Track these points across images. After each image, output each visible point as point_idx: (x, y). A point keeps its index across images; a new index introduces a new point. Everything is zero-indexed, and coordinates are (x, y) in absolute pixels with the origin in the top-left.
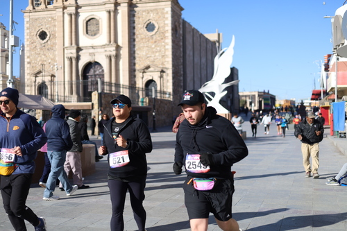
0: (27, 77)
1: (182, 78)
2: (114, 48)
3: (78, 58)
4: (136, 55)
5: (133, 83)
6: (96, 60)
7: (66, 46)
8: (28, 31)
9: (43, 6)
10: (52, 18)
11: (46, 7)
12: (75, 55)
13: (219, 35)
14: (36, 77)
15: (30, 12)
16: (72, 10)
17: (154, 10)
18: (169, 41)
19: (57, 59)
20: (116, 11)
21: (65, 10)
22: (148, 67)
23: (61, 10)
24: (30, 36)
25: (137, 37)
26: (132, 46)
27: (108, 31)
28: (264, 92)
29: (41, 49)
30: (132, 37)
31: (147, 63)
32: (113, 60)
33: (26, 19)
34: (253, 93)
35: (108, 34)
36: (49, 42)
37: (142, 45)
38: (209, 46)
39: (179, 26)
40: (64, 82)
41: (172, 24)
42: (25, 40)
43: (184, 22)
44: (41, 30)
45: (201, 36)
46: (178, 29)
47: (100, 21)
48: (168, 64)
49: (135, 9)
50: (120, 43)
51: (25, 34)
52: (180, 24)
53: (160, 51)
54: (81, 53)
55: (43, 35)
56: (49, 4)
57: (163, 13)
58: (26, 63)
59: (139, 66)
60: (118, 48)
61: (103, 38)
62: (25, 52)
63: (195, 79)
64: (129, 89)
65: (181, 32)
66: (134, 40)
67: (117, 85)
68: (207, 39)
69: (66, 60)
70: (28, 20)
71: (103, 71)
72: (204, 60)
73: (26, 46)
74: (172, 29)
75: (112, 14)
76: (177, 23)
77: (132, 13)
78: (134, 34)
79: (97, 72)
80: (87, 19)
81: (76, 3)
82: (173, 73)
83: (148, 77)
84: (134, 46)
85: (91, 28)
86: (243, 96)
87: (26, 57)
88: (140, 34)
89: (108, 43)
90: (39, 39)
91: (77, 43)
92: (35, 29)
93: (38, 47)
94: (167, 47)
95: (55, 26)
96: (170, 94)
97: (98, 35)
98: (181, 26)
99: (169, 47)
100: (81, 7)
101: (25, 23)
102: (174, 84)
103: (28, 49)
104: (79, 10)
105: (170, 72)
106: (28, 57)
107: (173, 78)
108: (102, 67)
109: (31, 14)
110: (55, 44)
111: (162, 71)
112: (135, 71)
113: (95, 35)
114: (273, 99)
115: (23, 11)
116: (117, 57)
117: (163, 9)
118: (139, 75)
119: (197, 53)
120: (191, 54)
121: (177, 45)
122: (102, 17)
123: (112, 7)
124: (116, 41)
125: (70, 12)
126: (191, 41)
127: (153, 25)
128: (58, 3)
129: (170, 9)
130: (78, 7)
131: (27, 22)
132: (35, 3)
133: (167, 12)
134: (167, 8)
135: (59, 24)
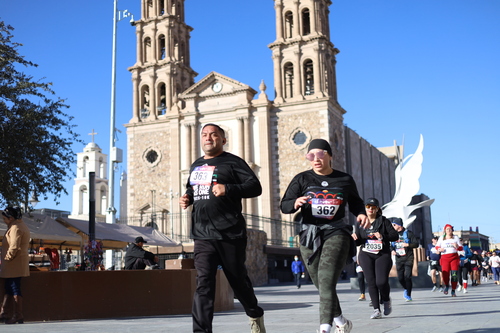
0: (130, 214)
4: (280, 178)
5: (277, 217)
7: (183, 169)
8: (132, 151)
9: (152, 117)
10: (164, 132)
11: (157, 118)
13: (398, 148)
14: (142, 213)
15: (135, 126)
16: (191, 120)
17: (304, 114)
19: (170, 187)
20: (251, 118)
21: (182, 121)
23: (177, 120)
24: (135, 157)
25: (282, 153)
26: (274, 166)
27: (241, 146)
28: (471, 231)
29: (149, 175)
30: (274, 153)
33: (130, 136)
35: (241, 150)
36: (160, 165)
37: (288, 163)
38: (385, 163)
39: (340, 135)
40: (181, 213)
41: (330, 132)
42: (128, 164)
43: (347, 130)
44: (149, 150)
45: (373, 149)
46: (339, 138)
47: (229, 133)
49: (277, 114)
50: (257, 162)
51: (128, 156)
52: (341, 132)
55: (152, 156)
56: (160, 113)
57: (316, 118)
58: (129, 195)
60: (255, 169)
62: (128, 179)
64: (271, 222)
65: (344, 144)
66: (277, 157)
68: (381, 155)
69: (183, 187)
70: (132, 136)
72: (377, 183)
73: (128, 172)
74: (331, 139)
75: (246, 122)
76: (337, 131)
77: (274, 120)
78: (277, 148)
81: (197, 110)
84: (278, 164)
87: (128, 187)
88: (285, 148)
90: (147, 162)
92: (141, 148)
93: (145, 173)
95: (168, 143)
98: (343, 135)
100: (203, 116)
101: (128, 140)
103: (132, 175)
104: (201, 120)
106: (132, 187)
109: (136, 128)
110: (168, 167)
114: (485, 241)
115: (126, 125)
117: (317, 112)
119: (367, 174)
120: (359, 174)
121: (338, 161)
122: (232, 127)
123: (245, 113)
124: (252, 160)
125: (188, 123)
126: (358, 156)
127: (303, 135)
128: (172, 112)
129: (326, 112)
130: (199, 116)
131: (131, 139)
132: (142, 114)
133: (323, 116)
134: (322, 110)
135: (173, 140)
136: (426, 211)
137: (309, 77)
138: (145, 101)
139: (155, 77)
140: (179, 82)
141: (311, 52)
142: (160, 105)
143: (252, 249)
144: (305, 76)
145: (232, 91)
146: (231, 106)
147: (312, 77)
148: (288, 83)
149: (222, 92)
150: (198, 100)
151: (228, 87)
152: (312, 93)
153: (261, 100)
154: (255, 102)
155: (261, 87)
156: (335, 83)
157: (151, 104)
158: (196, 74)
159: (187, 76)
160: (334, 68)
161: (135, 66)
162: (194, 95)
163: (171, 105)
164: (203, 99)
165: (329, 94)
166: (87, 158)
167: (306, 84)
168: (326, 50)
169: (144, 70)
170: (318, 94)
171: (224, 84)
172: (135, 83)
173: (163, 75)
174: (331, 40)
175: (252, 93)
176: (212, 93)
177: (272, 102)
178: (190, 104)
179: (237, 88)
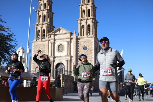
0: (32, 69)
3: (54, 61)
6: (62, 62)
8: (34, 50)
9: (40, 40)
10: (44, 45)
11: (42, 40)
14: (36, 69)
15: (35, 42)
16: (52, 41)
17: (87, 41)
18: (93, 54)
20: (71, 41)
21: (49, 41)
24: (34, 52)
25: (80, 52)
26: (77, 56)
27: (67, 50)
30: (77, 53)
32: (69, 62)
33: (33, 45)
35: (67, 51)
39: (98, 48)
41: (95, 47)
42: (32, 54)
43: (100, 46)
44: (39, 50)
46: (97, 49)
47: (64, 46)
49: (79, 41)
50: (72, 55)
51: (32, 51)
52: (98, 47)
53: (89, 58)
54: (55, 59)
56: (43, 39)
57: (91, 42)
58: (32, 63)
60: (71, 57)
61: (65, 53)
62: (32, 58)
67: (70, 72)
71: (64, 67)
74: (95, 49)
75: (69, 43)
76: (96, 47)
77: (77, 42)
78: (78, 51)
79: (62, 67)
80: (59, 45)
81: (54, 38)
85: (60, 49)
89: (67, 55)
91: (54, 55)
92: (37, 49)
94: (92, 57)
95: (45, 48)
97: (63, 52)
98: (99, 48)
101: (33, 46)
104: (55, 41)
108: (64, 65)
109: (35, 43)
113: (62, 51)
115: (32, 42)
116: (71, 61)
117: (91, 41)
122: (65, 44)
123: (69, 40)
124: (70, 54)
127: (87, 47)
128: (47, 38)
129: (94, 41)
130: (55, 40)
131: (34, 46)
132: (37, 39)
133: (93, 42)
135: (46, 47)
136: (122, 72)
137: (89, 30)
138: (38, 35)
139: (42, 28)
140: (49, 30)
141: (90, 22)
142: (43, 36)
143: (69, 82)
144: (88, 30)
145: (65, 33)
146: (65, 38)
147: (90, 30)
148: (82, 31)
149: (62, 33)
150: (55, 35)
151: (64, 32)
152: (89, 35)
153: (74, 36)
154: (72, 37)
155: (74, 32)
156: (97, 32)
157: (40, 36)
158: (55, 27)
159: (52, 28)
160: (97, 28)
161: (36, 24)
162: (54, 34)
163: (47, 36)
164: (56, 35)
165: (95, 35)
166: (20, 51)
167: (88, 32)
168: (94, 22)
169: (38, 25)
170: (91, 35)
171: (63, 31)
172: (36, 29)
173: (45, 27)
174: (96, 19)
175: (71, 34)
176: (59, 33)
177: (78, 37)
178: (52, 36)
179: (67, 32)
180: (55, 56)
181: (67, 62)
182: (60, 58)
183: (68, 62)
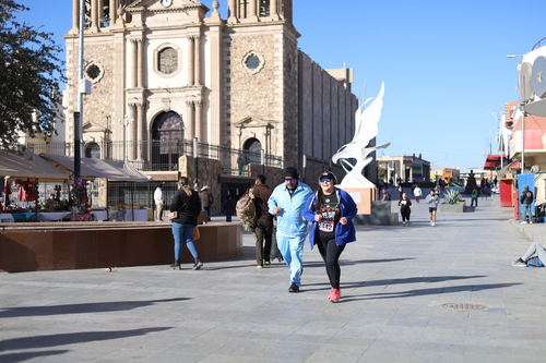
1: (297, 136)
2: (199, 92)
3: (145, 106)
4: (232, 102)
5: (226, 142)
6: (172, 109)
7: (127, 87)
8: (71, 65)
9: (93, 29)
10: (108, 47)
11: (99, 31)
12: (141, 101)
13: (348, 70)
15: (75, 37)
16: (138, 35)
17: (258, 36)
18: (279, 82)
19: (114, 106)
20: (202, 36)
21: (127, 36)
22: (248, 120)
23: (122, 34)
24: (74, 72)
25: (234, 76)
26: (225, 89)
27: (191, 67)
28: (414, 157)
30: (226, 76)
31: (248, 114)
32: (198, 109)
33: (69, 48)
34: (397, 159)
35: (191, 72)
36: (102, 82)
37: (239, 87)
38: (335, 88)
39: (294, 60)
41: (284, 57)
43: (301, 54)
44: (91, 64)
45: (324, 73)
46: (292, 63)
47: (179, 51)
48: (278, 115)
49: (232, 35)
50: (208, 85)
52: (294, 57)
53: (266, 97)
54: (149, 98)
55: (93, 72)
56: (102, 26)
57: (270, 42)
59: (235, 118)
60: (205, 92)
61: (182, 76)
63: (315, 138)
65: (296, 69)
66: (229, 80)
67: (204, 145)
69: (127, 107)
70: (71, 48)
71: (182, 124)
72: (326, 109)
74: (284, 65)
75: (197, 42)
76: (290, 56)
77: (227, 41)
78: (229, 71)
79: (173, 127)
80: (160, 49)
81: (144, 25)
82: (285, 129)
83: (247, 134)
84: (229, 88)
85: (165, 61)
86: (382, 162)
88: (237, 72)
89: (190, 84)
90: (88, 77)
91: (145, 83)
94: (276, 91)
95: (112, 58)
96: (279, 160)
97: (176, 72)
98: (296, 60)
99: (280, 90)
100: (151, 32)
101: (67, 52)
102: (287, 145)
103: (71, 91)
104: (148, 36)
105: (280, 127)
106: (71, 103)
107: (285, 136)
108: (181, 119)
109: (76, 40)
110: (111, 84)
111: (269, 126)
112: (229, 125)
113: (171, 72)
114: (426, 167)
115: (65, 35)
116: (204, 104)
117: (272, 35)
118: (235, 131)
119: (317, 99)
120: (310, 100)
121: (290, 87)
122: (183, 46)
123: (196, 32)
124: (202, 82)
125: (134, 38)
126: (309, 81)
127: (257, 58)
128: (117, 25)
129: (281, 36)
130: (146, 31)
131: (70, 52)
133: (277, 40)
134: (278, 34)
135: (117, 55)
138: (86, 11)
142: (102, 16)
145: (182, 7)
146: (180, 24)
149: (172, 7)
150: (146, 13)
151: (179, 2)
152: (268, 15)
153: (213, 18)
154: (207, 21)
155: (214, 5)
156: (291, 5)
157: (93, 14)
162: (141, 8)
163: (116, 17)
164: (152, 13)
165: (285, 17)
167: (261, 4)
170: (273, 16)
175: (204, 10)
176: (161, 7)
177: (225, 22)
178: (137, 18)
179: (190, 4)
180: (150, 87)
181: (189, 109)
182: (166, 95)
183: (194, 109)
